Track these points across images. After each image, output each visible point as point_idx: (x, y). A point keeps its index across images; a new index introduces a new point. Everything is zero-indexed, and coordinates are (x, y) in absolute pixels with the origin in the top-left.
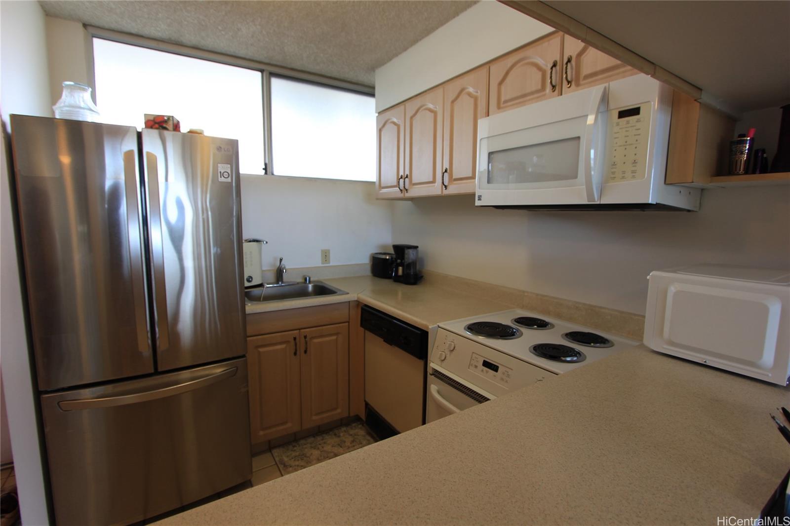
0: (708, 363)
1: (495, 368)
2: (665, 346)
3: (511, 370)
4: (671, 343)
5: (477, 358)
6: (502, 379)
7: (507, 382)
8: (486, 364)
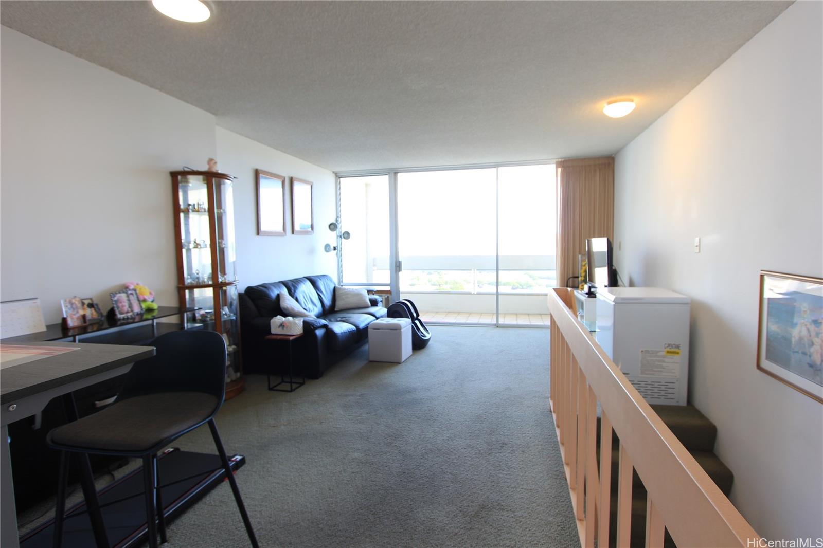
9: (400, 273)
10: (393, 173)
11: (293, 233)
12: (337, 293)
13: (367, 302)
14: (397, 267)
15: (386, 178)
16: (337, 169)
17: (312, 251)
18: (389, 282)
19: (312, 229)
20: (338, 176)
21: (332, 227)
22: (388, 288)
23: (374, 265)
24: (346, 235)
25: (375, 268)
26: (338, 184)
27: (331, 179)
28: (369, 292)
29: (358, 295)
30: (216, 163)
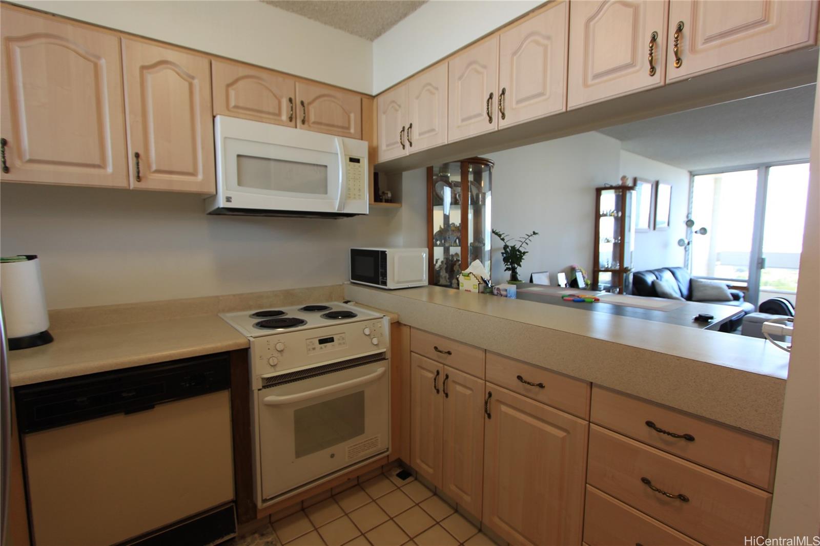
0: (410, 286)
1: (331, 340)
2: (397, 285)
3: (344, 334)
4: (399, 282)
5: (312, 342)
6: (340, 344)
7: (344, 343)
8: (322, 341)
9: (762, 270)
10: (764, 168)
11: (654, 229)
12: (694, 284)
13: (728, 296)
14: (759, 263)
15: (754, 173)
16: (693, 168)
17: (665, 245)
18: (746, 278)
19: (668, 225)
20: (692, 175)
21: (689, 223)
22: (745, 285)
23: (718, 260)
24: (703, 231)
25: (719, 263)
26: (691, 182)
27: (686, 177)
28: (729, 287)
29: (718, 288)
30: (627, 179)
